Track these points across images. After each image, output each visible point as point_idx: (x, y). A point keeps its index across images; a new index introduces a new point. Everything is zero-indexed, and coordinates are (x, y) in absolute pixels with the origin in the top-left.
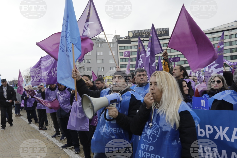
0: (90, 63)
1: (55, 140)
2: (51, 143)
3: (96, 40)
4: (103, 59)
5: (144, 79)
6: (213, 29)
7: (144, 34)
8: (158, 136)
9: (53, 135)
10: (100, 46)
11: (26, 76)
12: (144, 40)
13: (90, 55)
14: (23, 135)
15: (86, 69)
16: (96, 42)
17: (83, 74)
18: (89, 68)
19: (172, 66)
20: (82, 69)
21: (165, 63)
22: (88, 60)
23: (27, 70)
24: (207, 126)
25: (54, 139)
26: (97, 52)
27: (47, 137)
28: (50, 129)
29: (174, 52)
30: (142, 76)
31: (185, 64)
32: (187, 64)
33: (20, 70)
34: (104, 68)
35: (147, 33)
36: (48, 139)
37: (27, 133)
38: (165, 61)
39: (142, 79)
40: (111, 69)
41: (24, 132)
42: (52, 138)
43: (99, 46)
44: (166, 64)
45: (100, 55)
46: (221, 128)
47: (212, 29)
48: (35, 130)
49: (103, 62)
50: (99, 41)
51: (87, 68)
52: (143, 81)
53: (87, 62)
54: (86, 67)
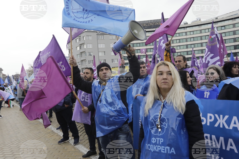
0: (91, 55)
1: (60, 132)
2: (56, 135)
3: (97, 32)
4: (104, 52)
5: (144, 71)
6: (217, 18)
7: (145, 25)
8: (166, 127)
9: (58, 127)
10: (102, 38)
11: (28, 70)
12: (146, 31)
13: (92, 48)
14: (29, 128)
15: (87, 62)
16: (97, 34)
17: (86, 67)
18: (91, 61)
19: (174, 57)
20: (84, 62)
21: (166, 54)
22: (89, 53)
23: (29, 65)
24: (209, 115)
25: (58, 131)
26: (98, 44)
27: (52, 129)
28: (54, 122)
29: (177, 43)
30: (142, 68)
31: (187, 54)
32: (189, 54)
33: (22, 64)
34: (106, 60)
35: (149, 24)
36: (52, 131)
37: (32, 126)
38: (167, 52)
39: (142, 71)
40: (112, 62)
41: (29, 125)
42: (57, 130)
43: (100, 38)
44: (168, 55)
45: (102, 47)
46: (221, 116)
47: (215, 18)
48: (40, 123)
49: (105, 54)
50: (100, 33)
51: (89, 61)
52: (143, 73)
53: (88, 55)
54: (87, 60)
